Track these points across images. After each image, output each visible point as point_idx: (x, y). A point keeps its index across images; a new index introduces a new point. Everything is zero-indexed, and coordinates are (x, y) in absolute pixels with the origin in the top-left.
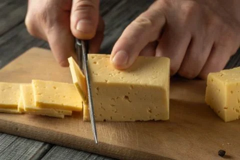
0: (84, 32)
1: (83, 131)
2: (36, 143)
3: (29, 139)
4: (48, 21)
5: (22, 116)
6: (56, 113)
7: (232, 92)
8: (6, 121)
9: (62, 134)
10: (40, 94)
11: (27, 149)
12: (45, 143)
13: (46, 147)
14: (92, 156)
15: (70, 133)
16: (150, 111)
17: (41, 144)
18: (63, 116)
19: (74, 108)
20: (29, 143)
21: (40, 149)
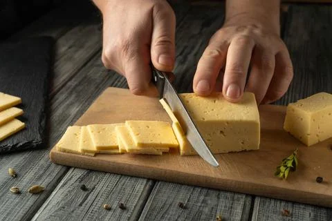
0: (166, 65)
1: (185, 167)
2: (140, 181)
3: (132, 176)
4: (129, 53)
5: (123, 156)
6: (155, 151)
7: (314, 120)
8: (109, 162)
9: (166, 171)
10: (138, 135)
11: (133, 187)
12: (149, 179)
13: (150, 183)
14: (197, 189)
15: (173, 169)
16: (243, 143)
17: (145, 181)
18: (161, 153)
19: (171, 145)
20: (133, 180)
21: (146, 185)
